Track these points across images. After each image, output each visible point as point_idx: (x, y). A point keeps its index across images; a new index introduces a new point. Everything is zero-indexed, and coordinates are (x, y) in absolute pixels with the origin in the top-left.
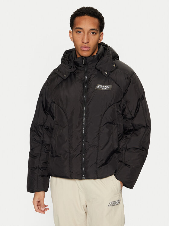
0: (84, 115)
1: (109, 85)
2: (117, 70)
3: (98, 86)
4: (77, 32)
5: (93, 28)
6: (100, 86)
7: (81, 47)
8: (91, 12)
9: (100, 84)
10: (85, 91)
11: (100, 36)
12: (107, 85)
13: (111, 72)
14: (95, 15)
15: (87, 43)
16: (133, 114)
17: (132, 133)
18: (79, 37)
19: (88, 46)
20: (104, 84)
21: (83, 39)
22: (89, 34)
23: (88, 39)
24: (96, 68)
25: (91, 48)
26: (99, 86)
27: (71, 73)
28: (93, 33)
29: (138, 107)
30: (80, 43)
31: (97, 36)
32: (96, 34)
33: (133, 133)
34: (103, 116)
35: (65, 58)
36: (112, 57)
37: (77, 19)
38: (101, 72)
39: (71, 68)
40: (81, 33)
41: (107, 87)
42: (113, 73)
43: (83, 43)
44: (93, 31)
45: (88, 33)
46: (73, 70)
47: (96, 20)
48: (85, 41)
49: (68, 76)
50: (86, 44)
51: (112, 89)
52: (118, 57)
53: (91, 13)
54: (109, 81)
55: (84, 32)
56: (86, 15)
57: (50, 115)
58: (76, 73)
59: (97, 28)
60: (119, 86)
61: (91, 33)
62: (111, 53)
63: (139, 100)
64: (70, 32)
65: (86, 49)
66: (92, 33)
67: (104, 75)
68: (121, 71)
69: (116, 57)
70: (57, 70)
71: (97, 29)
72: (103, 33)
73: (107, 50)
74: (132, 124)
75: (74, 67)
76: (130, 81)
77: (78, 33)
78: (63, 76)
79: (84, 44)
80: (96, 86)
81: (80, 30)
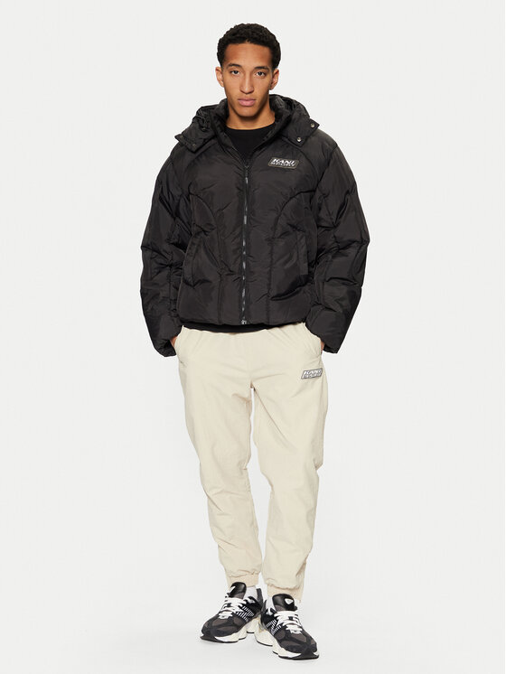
1: (293, 159)
4: (231, 72)
5: (260, 64)
6: (277, 161)
7: (239, 100)
8: (255, 36)
9: (277, 157)
11: (273, 77)
12: (290, 158)
14: (263, 42)
15: (250, 93)
16: (334, 217)
18: (234, 82)
19: (252, 98)
20: (285, 158)
21: (242, 86)
22: (254, 76)
23: (252, 86)
25: (257, 102)
26: (275, 161)
28: (260, 74)
29: (343, 205)
30: (236, 93)
31: (267, 80)
32: (265, 74)
34: (281, 212)
37: (231, 48)
40: (238, 73)
41: (289, 163)
43: (243, 92)
44: (261, 71)
45: (251, 74)
47: (266, 51)
48: (247, 90)
50: (249, 95)
51: (298, 168)
53: (255, 39)
54: (294, 152)
55: (244, 72)
56: (248, 41)
59: (267, 64)
60: (312, 164)
61: (257, 74)
63: (348, 192)
64: (217, 70)
65: (248, 103)
71: (268, 66)
72: (278, 72)
77: (233, 73)
79: (245, 94)
80: (270, 159)
81: (237, 69)
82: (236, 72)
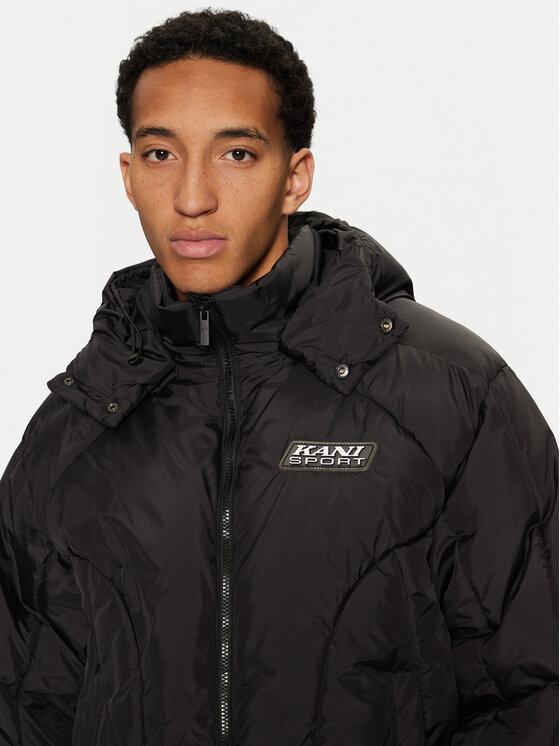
0: (225, 622)
1: (359, 439)
2: (402, 350)
3: (297, 453)
4: (146, 155)
6: (307, 452)
7: (173, 240)
9: (306, 438)
10: (226, 483)
12: (345, 440)
13: (372, 363)
15: (205, 213)
16: (494, 602)
17: (489, 717)
18: (159, 180)
19: (214, 232)
20: (331, 437)
21: (178, 193)
22: (217, 160)
23: (211, 193)
24: (283, 349)
25: (234, 246)
26: (301, 452)
27: (143, 386)
28: (239, 154)
30: (165, 216)
31: (265, 172)
32: (255, 157)
33: (496, 718)
34: (335, 623)
35: (111, 311)
36: (369, 283)
38: (312, 369)
39: (140, 362)
40: (170, 157)
41: (347, 454)
42: (377, 368)
43: (182, 214)
45: (207, 156)
46: (153, 368)
47: (256, 82)
48: (192, 204)
49: (126, 406)
50: (201, 220)
51: (378, 461)
52: (408, 286)
53: (217, 42)
54: (361, 414)
55: (184, 152)
56: (194, 52)
57: (51, 629)
58: (171, 381)
59: (259, 126)
60: (420, 444)
61: (230, 156)
62: (362, 258)
63: (534, 521)
65: (201, 250)
66: (234, 153)
67: (332, 385)
68: (424, 359)
69: (393, 281)
70: (69, 382)
71: (262, 132)
73: (341, 242)
74: (485, 662)
75: (161, 351)
76: (482, 413)
77: (153, 157)
78: (105, 409)
79: (189, 222)
80: (284, 448)
81: (162, 143)
82: (162, 155)
